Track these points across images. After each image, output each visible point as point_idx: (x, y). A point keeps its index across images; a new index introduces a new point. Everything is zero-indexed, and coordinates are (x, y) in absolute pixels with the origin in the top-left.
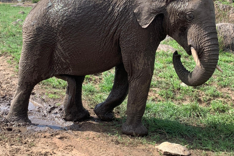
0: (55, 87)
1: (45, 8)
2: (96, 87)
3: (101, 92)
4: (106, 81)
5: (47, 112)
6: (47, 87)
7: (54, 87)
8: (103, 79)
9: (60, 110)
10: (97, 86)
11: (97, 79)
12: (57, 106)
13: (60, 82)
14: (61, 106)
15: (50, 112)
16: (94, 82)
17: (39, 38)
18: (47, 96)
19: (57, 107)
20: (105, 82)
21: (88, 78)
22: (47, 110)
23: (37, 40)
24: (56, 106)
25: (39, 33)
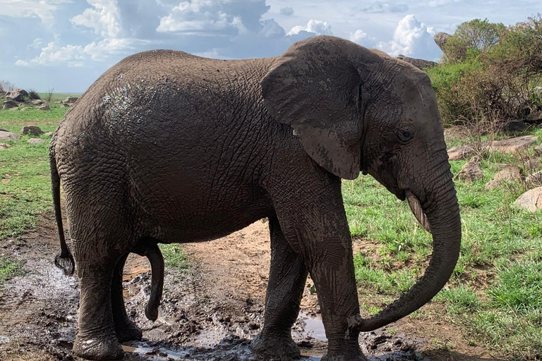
0: (383, 292)
1: (97, 106)
2: (481, 296)
3: (494, 307)
4: (505, 282)
5: (368, 349)
6: (366, 291)
7: (380, 293)
8: (497, 277)
9: (396, 344)
10: (482, 293)
11: (483, 276)
12: (389, 335)
13: (393, 281)
14: (399, 336)
15: (374, 348)
16: (474, 282)
17: (93, 168)
18: (367, 312)
19: (391, 337)
20: (501, 283)
21: (459, 273)
22: (368, 343)
23: (91, 172)
24: (386, 336)
25: (93, 157)
